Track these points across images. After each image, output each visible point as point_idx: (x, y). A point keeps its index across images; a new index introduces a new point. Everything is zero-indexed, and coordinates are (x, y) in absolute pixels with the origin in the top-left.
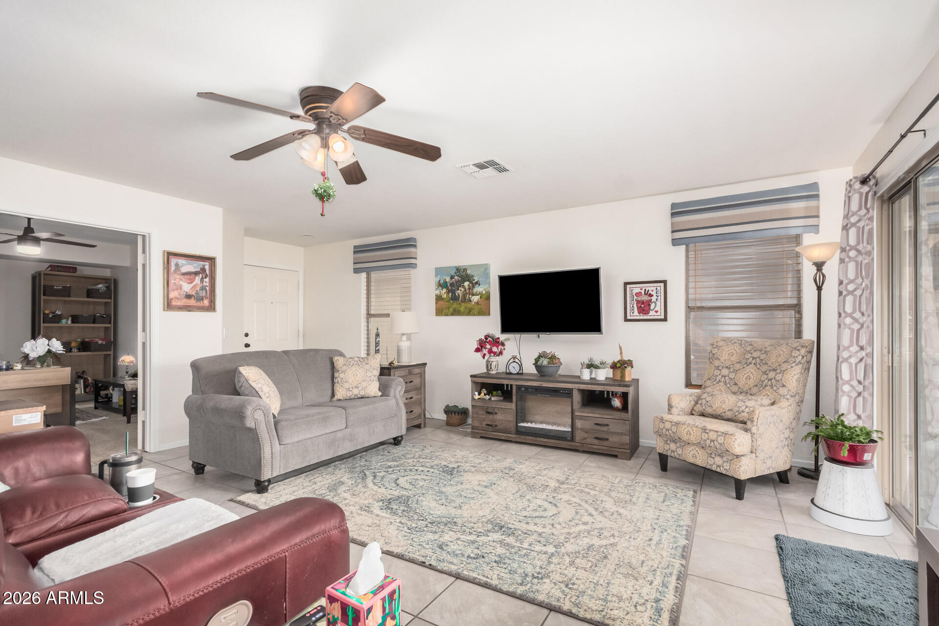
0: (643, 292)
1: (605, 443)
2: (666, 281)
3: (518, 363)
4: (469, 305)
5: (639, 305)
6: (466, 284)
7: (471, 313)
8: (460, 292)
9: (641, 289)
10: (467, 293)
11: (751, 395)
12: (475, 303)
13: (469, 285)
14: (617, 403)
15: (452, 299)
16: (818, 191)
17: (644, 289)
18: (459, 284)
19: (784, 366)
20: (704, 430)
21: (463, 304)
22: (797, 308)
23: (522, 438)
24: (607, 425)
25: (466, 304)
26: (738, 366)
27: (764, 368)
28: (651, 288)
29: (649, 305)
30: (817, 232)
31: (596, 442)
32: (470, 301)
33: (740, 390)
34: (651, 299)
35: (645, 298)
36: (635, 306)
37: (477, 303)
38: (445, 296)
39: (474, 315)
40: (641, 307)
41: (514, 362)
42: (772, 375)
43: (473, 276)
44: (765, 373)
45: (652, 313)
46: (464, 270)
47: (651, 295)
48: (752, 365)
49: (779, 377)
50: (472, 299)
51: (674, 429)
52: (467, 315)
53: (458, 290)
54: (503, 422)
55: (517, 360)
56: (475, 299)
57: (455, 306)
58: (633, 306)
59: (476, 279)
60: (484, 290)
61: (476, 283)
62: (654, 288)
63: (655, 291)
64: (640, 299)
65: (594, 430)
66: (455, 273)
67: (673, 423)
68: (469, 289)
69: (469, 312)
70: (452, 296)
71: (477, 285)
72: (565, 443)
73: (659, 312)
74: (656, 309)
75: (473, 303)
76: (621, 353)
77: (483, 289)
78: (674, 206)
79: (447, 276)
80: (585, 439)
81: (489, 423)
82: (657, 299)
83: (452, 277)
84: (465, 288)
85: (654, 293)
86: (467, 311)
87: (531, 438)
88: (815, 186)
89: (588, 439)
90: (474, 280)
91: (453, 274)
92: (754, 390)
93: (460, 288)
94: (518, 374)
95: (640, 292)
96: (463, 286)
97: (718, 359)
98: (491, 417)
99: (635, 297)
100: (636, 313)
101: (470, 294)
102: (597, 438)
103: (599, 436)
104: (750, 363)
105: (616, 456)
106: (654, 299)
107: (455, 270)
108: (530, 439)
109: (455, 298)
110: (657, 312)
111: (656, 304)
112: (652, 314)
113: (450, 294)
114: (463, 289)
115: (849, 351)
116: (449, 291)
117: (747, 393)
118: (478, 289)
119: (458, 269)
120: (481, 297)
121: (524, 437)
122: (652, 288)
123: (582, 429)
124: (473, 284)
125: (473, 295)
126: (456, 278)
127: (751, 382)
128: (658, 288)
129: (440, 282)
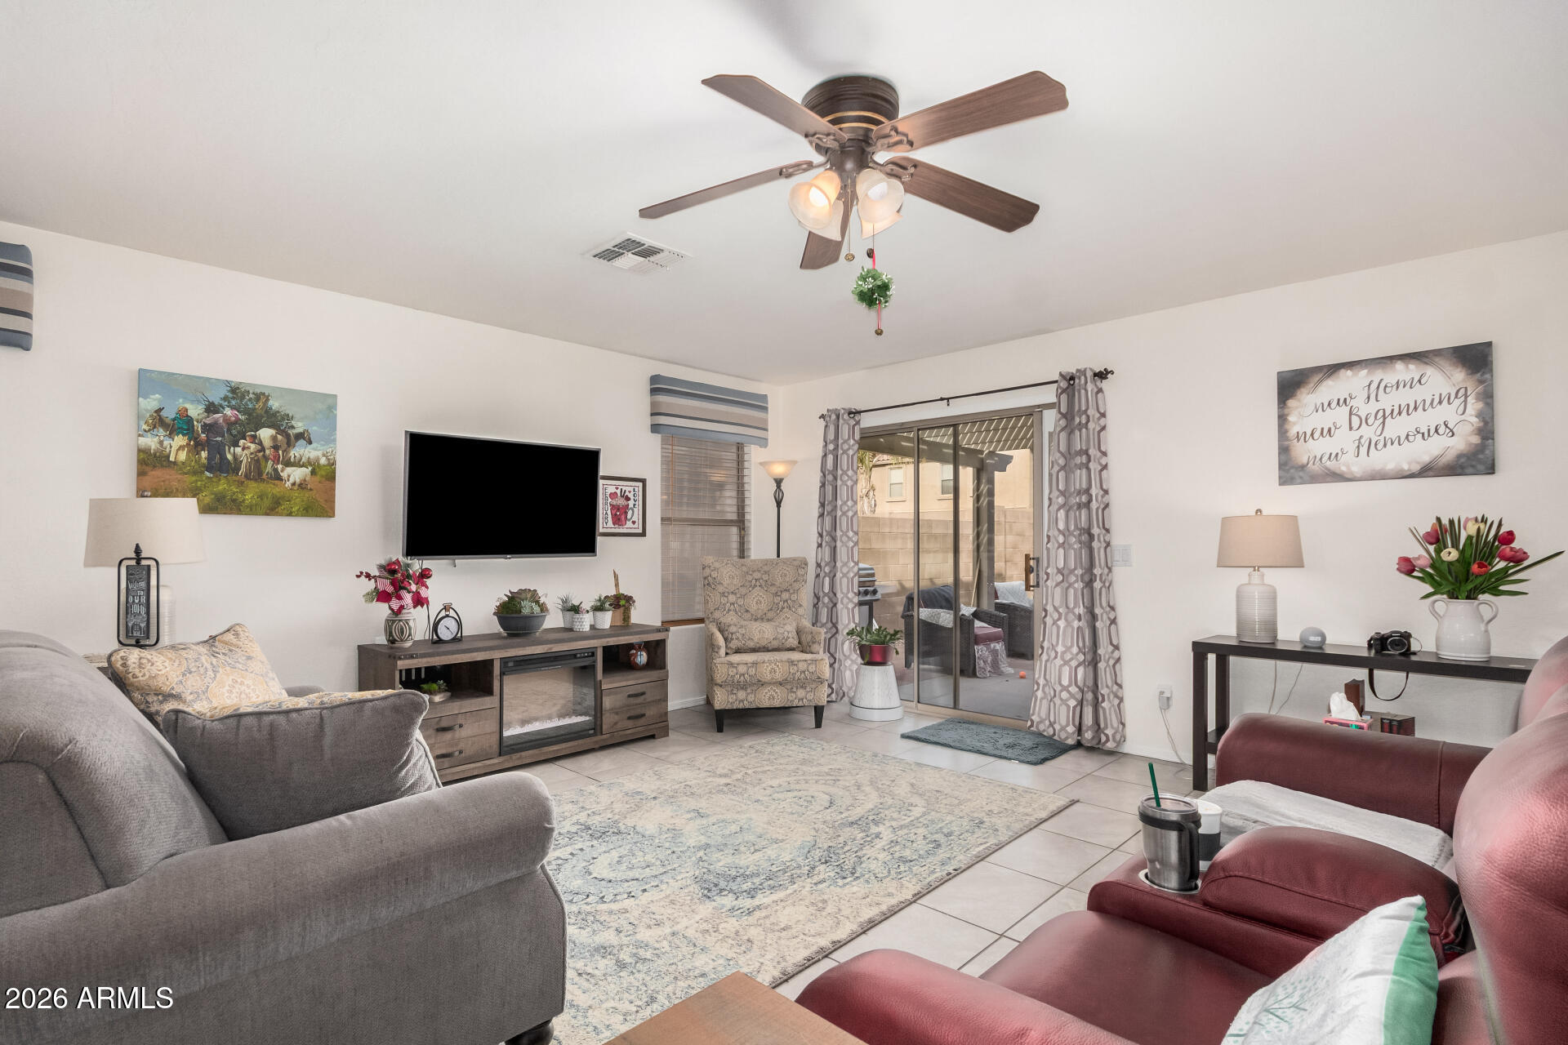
0: (618, 492)
1: (642, 721)
2: (645, 479)
3: (456, 619)
4: (273, 489)
5: (614, 512)
6: (266, 434)
7: (279, 509)
8: (243, 452)
9: (617, 488)
10: (266, 459)
11: (768, 620)
12: (294, 484)
13: (274, 438)
14: (642, 658)
15: (209, 468)
16: (767, 403)
17: (620, 488)
18: (238, 432)
19: (796, 586)
20: (792, 663)
21: (253, 484)
22: (741, 522)
23: (516, 758)
24: (643, 694)
25: (262, 486)
26: (743, 591)
27: (774, 590)
28: (628, 487)
29: (626, 513)
30: (766, 446)
31: (630, 723)
32: (280, 478)
33: (754, 617)
34: (628, 505)
35: (621, 502)
36: (609, 512)
37: (300, 485)
38: (182, 456)
39: (290, 514)
40: (616, 515)
41: (447, 616)
42: (785, 596)
43: (287, 417)
44: (776, 594)
45: (629, 524)
46: (258, 397)
47: (628, 499)
48: (758, 588)
49: (794, 597)
50: (284, 475)
51: (752, 671)
52: (267, 514)
53: (236, 445)
54: (476, 739)
55: (452, 613)
56: (296, 474)
57: (222, 486)
58: (606, 513)
59: (299, 426)
60: (324, 455)
61: (300, 436)
62: (631, 489)
63: (632, 493)
64: (615, 503)
65: (628, 706)
66: (225, 399)
67: (749, 665)
68: (276, 448)
69: (274, 507)
70: (209, 459)
71: (302, 442)
72: (588, 740)
73: (637, 524)
74: (633, 519)
75: (288, 484)
76: (617, 585)
77: (319, 454)
78: (654, 379)
79: (192, 402)
80: (616, 724)
81: (444, 751)
82: (634, 505)
83: (211, 408)
84: (261, 443)
85: (631, 496)
86: (267, 503)
87: (531, 752)
88: (764, 398)
89: (620, 723)
90: (293, 427)
91: (217, 401)
92: (770, 615)
93: (242, 442)
94: (455, 640)
95: (615, 493)
96: (254, 437)
97: (720, 583)
98: (448, 736)
99: (610, 500)
100: (610, 524)
101: (276, 460)
102: (629, 718)
103: (632, 713)
104: (755, 586)
105: (653, 737)
106: (631, 503)
107: (224, 391)
108: (528, 755)
109: (221, 466)
110: (634, 522)
111: (633, 512)
112: (629, 527)
113: (204, 454)
114: (253, 446)
115: (847, 567)
116: (197, 445)
117: (762, 619)
118: (299, 451)
119: (236, 392)
120: (313, 473)
121: (518, 755)
122: (628, 489)
123: (612, 709)
124: (288, 436)
125: (288, 464)
126: (228, 412)
127: (764, 607)
128: (636, 489)
129: (163, 414)
